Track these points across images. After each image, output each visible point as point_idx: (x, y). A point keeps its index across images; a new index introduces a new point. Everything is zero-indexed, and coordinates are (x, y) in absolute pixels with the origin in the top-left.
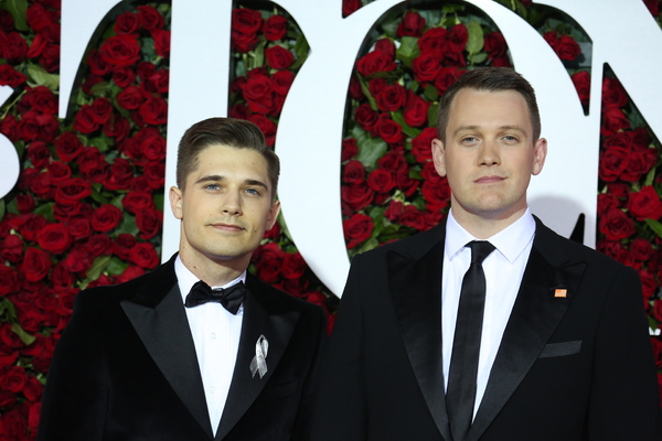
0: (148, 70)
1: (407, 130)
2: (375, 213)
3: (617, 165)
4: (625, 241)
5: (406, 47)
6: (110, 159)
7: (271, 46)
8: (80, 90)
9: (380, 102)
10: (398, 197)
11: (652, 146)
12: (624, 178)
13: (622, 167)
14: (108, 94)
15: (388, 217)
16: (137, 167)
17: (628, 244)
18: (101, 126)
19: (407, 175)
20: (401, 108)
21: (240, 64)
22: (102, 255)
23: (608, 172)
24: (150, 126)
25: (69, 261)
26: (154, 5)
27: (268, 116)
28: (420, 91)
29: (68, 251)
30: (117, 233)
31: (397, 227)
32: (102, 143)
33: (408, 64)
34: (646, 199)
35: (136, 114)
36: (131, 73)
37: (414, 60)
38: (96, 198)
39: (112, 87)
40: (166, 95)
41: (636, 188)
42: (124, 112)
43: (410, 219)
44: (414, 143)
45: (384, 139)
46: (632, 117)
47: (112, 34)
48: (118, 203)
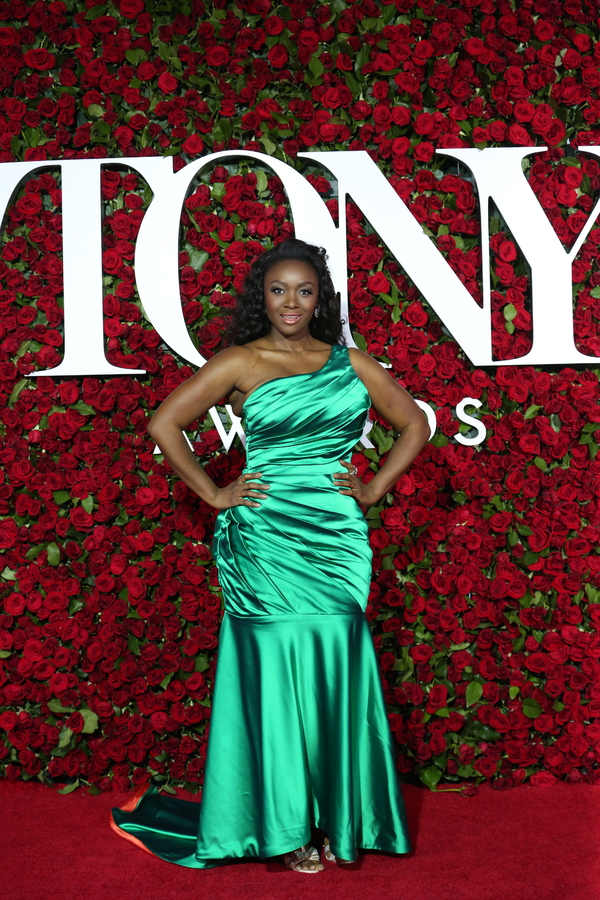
0: (49, 216)
1: (221, 244)
2: (203, 300)
3: (358, 259)
4: (367, 309)
5: (217, 190)
6: (26, 276)
7: (127, 194)
8: (5, 232)
9: (202, 226)
10: (218, 289)
11: (380, 246)
12: (364, 267)
13: (362, 260)
14: (24, 234)
15: (212, 302)
16: (45, 280)
17: (369, 311)
18: (20, 255)
19: (223, 273)
20: (216, 230)
21: (108, 207)
22: (26, 340)
23: (353, 264)
24: (51, 252)
25: (5, 345)
26: (49, 173)
27: (128, 240)
28: (228, 218)
29: (4, 338)
30: (34, 325)
31: (218, 309)
32: (21, 266)
33: (220, 200)
34: (379, 280)
35: (42, 245)
36: (37, 219)
37: (223, 198)
38: (20, 303)
39: (26, 229)
40: (61, 231)
41: (372, 273)
42: (34, 245)
43: (226, 303)
44: (226, 252)
45: (206, 251)
46: (366, 227)
47: (24, 194)
48: (34, 304)
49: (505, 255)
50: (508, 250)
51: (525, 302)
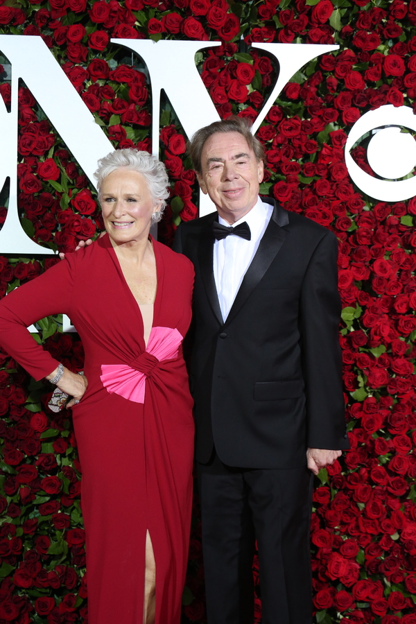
49: (175, 148)
50: (178, 143)
51: (192, 195)
